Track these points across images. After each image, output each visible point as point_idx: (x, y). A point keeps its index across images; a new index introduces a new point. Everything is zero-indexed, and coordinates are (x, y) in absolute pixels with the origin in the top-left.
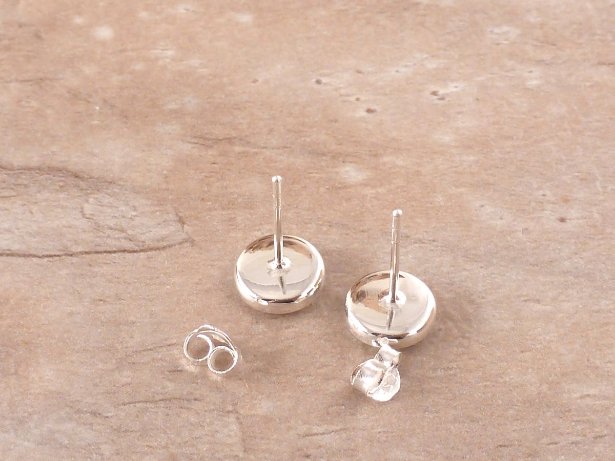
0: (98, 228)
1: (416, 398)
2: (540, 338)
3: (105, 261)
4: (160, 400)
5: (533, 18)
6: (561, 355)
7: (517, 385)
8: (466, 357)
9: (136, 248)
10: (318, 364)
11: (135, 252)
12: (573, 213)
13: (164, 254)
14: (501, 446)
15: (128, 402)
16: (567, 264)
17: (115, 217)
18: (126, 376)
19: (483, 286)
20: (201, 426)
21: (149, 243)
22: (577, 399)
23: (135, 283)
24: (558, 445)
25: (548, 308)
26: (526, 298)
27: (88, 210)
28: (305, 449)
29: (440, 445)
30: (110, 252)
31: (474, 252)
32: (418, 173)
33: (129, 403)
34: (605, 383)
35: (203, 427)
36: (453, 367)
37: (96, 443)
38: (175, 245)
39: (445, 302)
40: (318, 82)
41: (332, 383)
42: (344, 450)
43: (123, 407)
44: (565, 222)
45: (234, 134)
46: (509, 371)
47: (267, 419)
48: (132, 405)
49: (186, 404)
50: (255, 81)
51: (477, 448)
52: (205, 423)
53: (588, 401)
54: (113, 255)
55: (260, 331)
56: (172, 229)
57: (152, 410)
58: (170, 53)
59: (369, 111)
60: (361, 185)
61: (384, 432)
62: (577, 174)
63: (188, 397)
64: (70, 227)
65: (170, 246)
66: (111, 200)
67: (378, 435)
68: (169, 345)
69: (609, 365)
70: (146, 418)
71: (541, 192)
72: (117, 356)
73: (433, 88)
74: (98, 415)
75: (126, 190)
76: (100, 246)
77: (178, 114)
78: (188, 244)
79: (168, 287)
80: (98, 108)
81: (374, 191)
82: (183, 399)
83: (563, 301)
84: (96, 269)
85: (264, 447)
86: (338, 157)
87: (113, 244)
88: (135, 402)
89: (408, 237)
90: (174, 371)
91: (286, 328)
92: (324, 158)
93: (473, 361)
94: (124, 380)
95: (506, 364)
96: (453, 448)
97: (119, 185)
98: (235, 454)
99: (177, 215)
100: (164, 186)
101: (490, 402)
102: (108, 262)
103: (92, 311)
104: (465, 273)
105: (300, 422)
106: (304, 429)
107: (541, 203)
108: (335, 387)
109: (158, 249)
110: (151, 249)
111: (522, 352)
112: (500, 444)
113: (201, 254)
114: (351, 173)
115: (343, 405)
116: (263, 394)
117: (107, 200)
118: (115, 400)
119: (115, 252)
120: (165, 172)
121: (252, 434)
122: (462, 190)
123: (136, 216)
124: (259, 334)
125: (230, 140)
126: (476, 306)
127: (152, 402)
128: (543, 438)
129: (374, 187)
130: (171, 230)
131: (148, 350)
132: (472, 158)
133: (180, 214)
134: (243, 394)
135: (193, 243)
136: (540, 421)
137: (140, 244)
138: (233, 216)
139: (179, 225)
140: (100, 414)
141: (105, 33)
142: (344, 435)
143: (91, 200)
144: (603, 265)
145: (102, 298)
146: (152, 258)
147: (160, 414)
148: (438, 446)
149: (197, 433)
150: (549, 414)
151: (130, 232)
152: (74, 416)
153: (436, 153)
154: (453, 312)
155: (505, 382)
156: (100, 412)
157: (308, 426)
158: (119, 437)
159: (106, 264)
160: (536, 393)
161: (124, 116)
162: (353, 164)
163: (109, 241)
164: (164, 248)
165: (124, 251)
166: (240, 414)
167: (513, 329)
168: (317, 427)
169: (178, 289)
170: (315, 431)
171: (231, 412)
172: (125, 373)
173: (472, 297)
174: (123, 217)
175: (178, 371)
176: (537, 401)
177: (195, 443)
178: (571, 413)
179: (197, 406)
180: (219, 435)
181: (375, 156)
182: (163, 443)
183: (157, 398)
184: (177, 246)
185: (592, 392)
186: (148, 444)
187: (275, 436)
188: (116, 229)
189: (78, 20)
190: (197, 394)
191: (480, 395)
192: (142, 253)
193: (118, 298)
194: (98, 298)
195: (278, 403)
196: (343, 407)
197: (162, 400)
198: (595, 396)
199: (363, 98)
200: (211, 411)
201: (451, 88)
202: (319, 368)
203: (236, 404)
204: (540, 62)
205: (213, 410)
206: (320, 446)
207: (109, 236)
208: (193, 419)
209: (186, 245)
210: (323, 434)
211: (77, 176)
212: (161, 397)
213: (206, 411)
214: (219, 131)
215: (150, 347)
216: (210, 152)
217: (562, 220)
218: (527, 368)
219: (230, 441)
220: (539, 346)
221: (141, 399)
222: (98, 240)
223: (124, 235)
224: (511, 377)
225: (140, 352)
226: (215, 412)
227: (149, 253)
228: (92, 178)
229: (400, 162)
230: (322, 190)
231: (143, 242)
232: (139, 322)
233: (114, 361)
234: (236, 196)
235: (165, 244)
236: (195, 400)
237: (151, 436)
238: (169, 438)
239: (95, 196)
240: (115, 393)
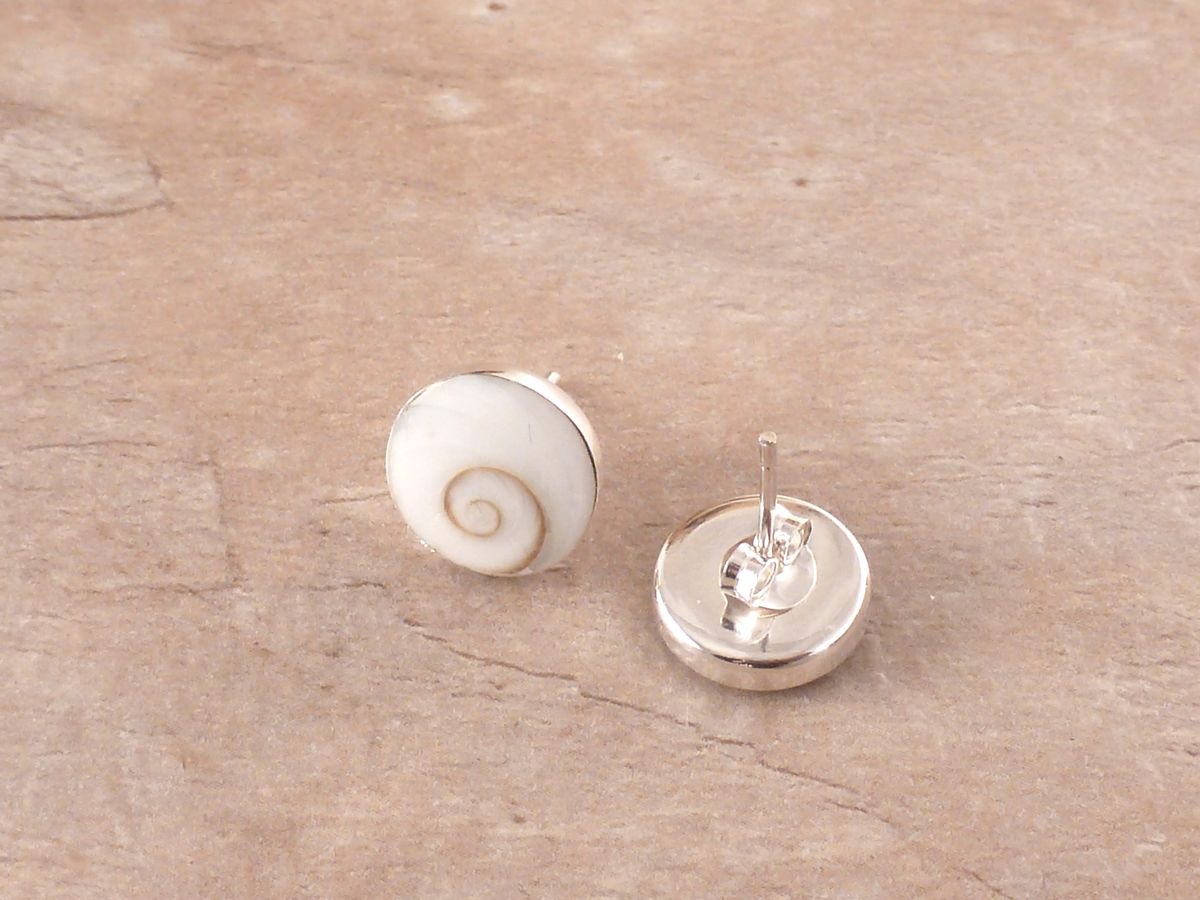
0: (15, 180)
2: (738, 363)
3: (23, 232)
4: (90, 444)
6: (768, 390)
7: (688, 433)
9: (76, 213)
10: (358, 394)
11: (72, 218)
12: (822, 173)
13: (120, 222)
14: (648, 525)
15: (36, 444)
16: (799, 251)
17: (44, 165)
18: (38, 406)
19: (651, 282)
20: (154, 483)
21: (97, 205)
22: (786, 457)
23: (68, 265)
25: (758, 318)
26: (723, 302)
28: (322, 522)
30: (30, 218)
31: (642, 229)
32: (564, 106)
33: (39, 447)
34: (838, 434)
35: (157, 485)
38: (141, 208)
42: (386, 525)
43: (28, 452)
44: (804, 185)
45: (259, 39)
46: (677, 412)
47: (264, 477)
48: (42, 450)
49: (132, 450)
52: (161, 480)
53: (805, 461)
54: (37, 222)
55: (269, 342)
56: (139, 184)
57: (76, 458)
60: (465, 122)
62: (835, 111)
63: (138, 440)
65: (133, 211)
66: (42, 138)
68: (115, 361)
69: (848, 407)
70: (64, 470)
71: (771, 139)
72: (26, 375)
75: (68, 123)
76: (15, 208)
78: (164, 209)
79: (123, 273)
81: (485, 132)
82: (128, 443)
83: (784, 308)
84: (6, 244)
85: (253, 517)
86: (436, 79)
87: (36, 206)
88: (48, 446)
89: (535, 203)
90: (119, 400)
92: (409, 78)
94: (33, 412)
97: (57, 115)
98: (204, 526)
99: (149, 163)
100: (132, 118)
101: (640, 459)
102: (27, 233)
104: (624, 261)
105: (318, 481)
106: (324, 492)
107: (769, 155)
109: (113, 215)
110: (100, 215)
111: (704, 384)
112: (648, 522)
113: (183, 224)
114: (451, 104)
116: (261, 438)
117: (36, 138)
118: (16, 441)
119: (39, 218)
120: (137, 97)
121: (236, 498)
122: (638, 132)
123: (81, 164)
124: (266, 348)
125: (251, 50)
126: (634, 312)
127: (76, 446)
129: (486, 126)
130: (136, 186)
131: (79, 367)
132: (659, 84)
133: (155, 162)
134: (228, 436)
135: (171, 206)
137: (84, 206)
138: (243, 166)
139: (151, 180)
143: (8, 138)
144: (860, 254)
145: (9, 288)
146: (99, 228)
147: (88, 463)
149: (148, 494)
150: (736, 479)
151: (69, 188)
153: (598, 74)
155: (669, 429)
157: (330, 487)
158: (16, 497)
159: (23, 235)
160: (719, 446)
161: (78, 9)
162: (455, 89)
163: (31, 201)
164: (122, 213)
165: (56, 217)
166: (220, 468)
167: (693, 348)
168: (345, 489)
169: (137, 276)
170: (342, 496)
171: (206, 463)
172: (37, 402)
173: (632, 298)
174: (59, 164)
175: (126, 400)
176: (718, 458)
177: (141, 509)
179: (151, 453)
180: (181, 498)
181: (495, 77)
182: (88, 507)
183: (86, 440)
184: (145, 211)
185: (814, 446)
186: (63, 508)
187: (274, 501)
188: (45, 184)
190: (153, 436)
192: (84, 221)
193: (37, 287)
195: (285, 452)
197: (94, 443)
198: (817, 453)
200: (175, 461)
202: (360, 401)
203: (216, 452)
205: (177, 461)
206: (349, 519)
207: (32, 194)
208: (142, 473)
209: (159, 209)
210: (355, 500)
212: (91, 439)
213: (164, 462)
214: (233, 35)
215: (81, 364)
216: (216, 67)
217: (801, 183)
218: (709, 409)
219: (198, 506)
220: (733, 376)
221: (59, 441)
222: (14, 199)
223: (58, 192)
224: (680, 421)
225: (65, 370)
226: (180, 463)
227: (97, 221)
228: (13, 103)
229: (536, 88)
230: (399, 128)
231: (88, 203)
232: (69, 325)
233: (20, 383)
234: (252, 135)
235: (124, 207)
236: (148, 444)
237: (69, 496)
238: (98, 500)
239: (15, 132)
240: (16, 431)
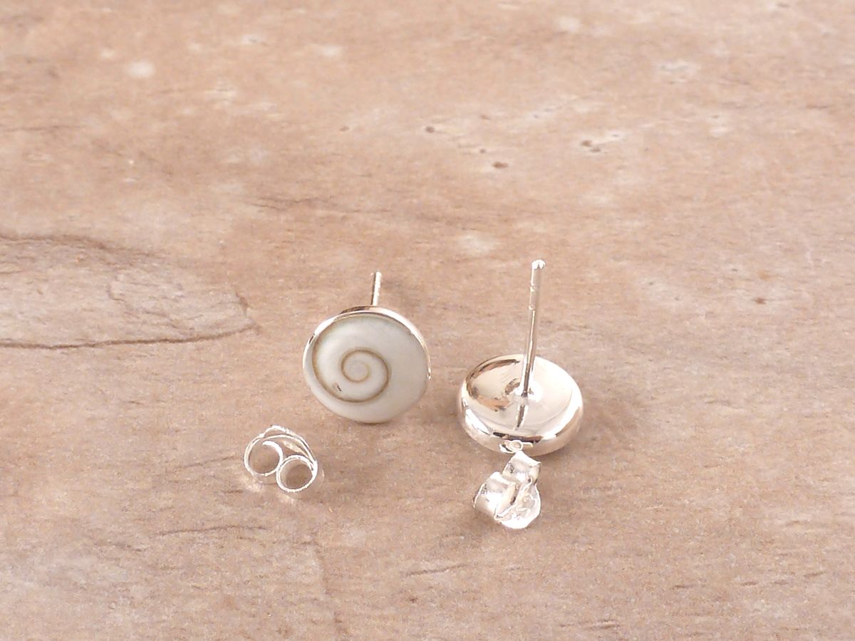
0: (129, 312)
1: (562, 526)
2: (731, 449)
3: (139, 353)
4: (212, 529)
5: (719, 51)
6: (759, 471)
7: (700, 508)
8: (629, 473)
9: (181, 337)
10: (427, 482)
11: (179, 341)
12: (776, 292)
13: (218, 343)
14: (678, 587)
15: (167, 530)
16: (767, 355)
17: (152, 298)
18: (165, 498)
19: (653, 384)
20: (267, 561)
21: (199, 330)
22: (781, 526)
23: (180, 380)
24: (756, 586)
25: (742, 411)
26: (712, 399)
27: (117, 288)
28: (410, 591)
29: (594, 585)
30: (146, 342)
31: (639, 341)
32: (564, 243)
33: (170, 532)
34: (821, 507)
35: (271, 563)
36: (611, 487)
37: (124, 583)
38: (234, 333)
39: (601, 405)
40: (430, 130)
41: (447, 507)
42: (463, 592)
43: (161, 537)
44: (764, 303)
45: (315, 194)
46: (688, 491)
47: (358, 554)
48: (173, 535)
49: (247, 534)
50: (344, 129)
51: (645, 589)
52: (273, 558)
53: (798, 529)
54: (151, 345)
55: (350, 440)
56: (231, 312)
57: (201, 541)
58: (230, 94)
59: (498, 165)
60: (486, 257)
61: (518, 569)
62: (778, 244)
63: (251, 525)
64: (92, 310)
65: (227, 334)
66: (148, 276)
67: (509, 573)
68: (225, 459)
69: (826, 483)
70: (192, 552)
71: (732, 266)
72: (154, 472)
73: (585, 137)
74: (126, 548)
75: (169, 264)
76: (132, 333)
77: (241, 170)
78: (252, 332)
79: (225, 385)
80: (131, 162)
81: (504, 265)
82: (243, 527)
83: (761, 403)
84: (127, 363)
85: (353, 588)
86: (456, 223)
87: (151, 332)
88: (178, 531)
89: (550, 322)
90: (232, 492)
91: (384, 437)
92: (437, 224)
93: (639, 478)
94: (162, 504)
95: (683, 482)
96: (612, 589)
97: (159, 258)
98: (313, 596)
99: (237, 295)
100: (220, 259)
101: (663, 531)
102: (145, 354)
103: (121, 416)
104: (628, 368)
105: (402, 556)
106: (408, 565)
107: (731, 279)
108: (451, 511)
109: (212, 338)
110: (202, 338)
111: (706, 467)
112: (677, 584)
113: (270, 344)
114: (474, 243)
115: (461, 535)
116: (352, 521)
117: (144, 276)
118: (151, 528)
119: (153, 342)
120: (222, 242)
121: (337, 573)
122: (624, 263)
123: (182, 296)
124: (348, 445)
125: (309, 202)
126: (642, 409)
127: (200, 531)
128: (735, 577)
129: (504, 260)
130: (229, 314)
131: (196, 465)
132: (637, 224)
133: (242, 294)
134: (325, 521)
135: (258, 330)
136: (732, 555)
137: (188, 331)
138: (314, 296)
139: (240, 308)
140: (129, 546)
141: (142, 69)
142: (463, 573)
143: (121, 277)
144: (816, 358)
145: (133, 400)
146: (202, 348)
147: (212, 546)
148: (591, 587)
149: (263, 570)
150: (743, 546)
151: (173, 317)
152: (94, 549)
153: (588, 217)
154: (612, 417)
155: (684, 506)
156: (129, 544)
157: (413, 561)
158: (155, 576)
159: (141, 356)
160: (726, 519)
161: (168, 172)
162: (476, 232)
163: (145, 328)
164: (219, 336)
165: (166, 340)
166: (321, 546)
167: (694, 438)
168: (426, 562)
169: (238, 388)
170: (424, 568)
171: (309, 543)
172: (164, 495)
173: (639, 398)
174: (165, 298)
175: (237, 492)
176: (727, 529)
177: (259, 583)
178: (774, 545)
179: (261, 535)
180: (291, 573)
181: (506, 221)
182: (215, 583)
183: (208, 526)
184: (237, 334)
185: (802, 517)
186: (195, 584)
187: (369, 574)
188: (154, 313)
189: (107, 54)
190: (263, 521)
191: (649, 521)
192: (189, 343)
193: (156, 399)
194: (128, 399)
195: (373, 532)
196: (462, 538)
197: (215, 528)
198: (806, 523)
199: (489, 150)
200: (282, 542)
201: (609, 137)
202: (429, 488)
203: (316, 534)
204: (729, 105)
205: (284, 541)
206: (431, 587)
207: (144, 322)
208: (257, 552)
209: (248, 333)
210: (435, 571)
211: (102, 247)
212: (212, 525)
213: (274, 543)
214: (294, 191)
215: (198, 462)
216: (283, 217)
217: (760, 301)
218: (714, 488)
219: (307, 580)
220: (729, 460)
221: (186, 527)
222: (131, 326)
223: (166, 320)
224: (691, 499)
225: (186, 467)
226: (287, 543)
227: (199, 343)
228: (123, 249)
229: (540, 229)
230: (434, 263)
231: (191, 329)
232: (185, 430)
233: (150, 479)
234: (317, 271)
235: (221, 331)
236: (260, 528)
237: (199, 574)
238: (223, 577)
239: (127, 271)
240: (149, 519)
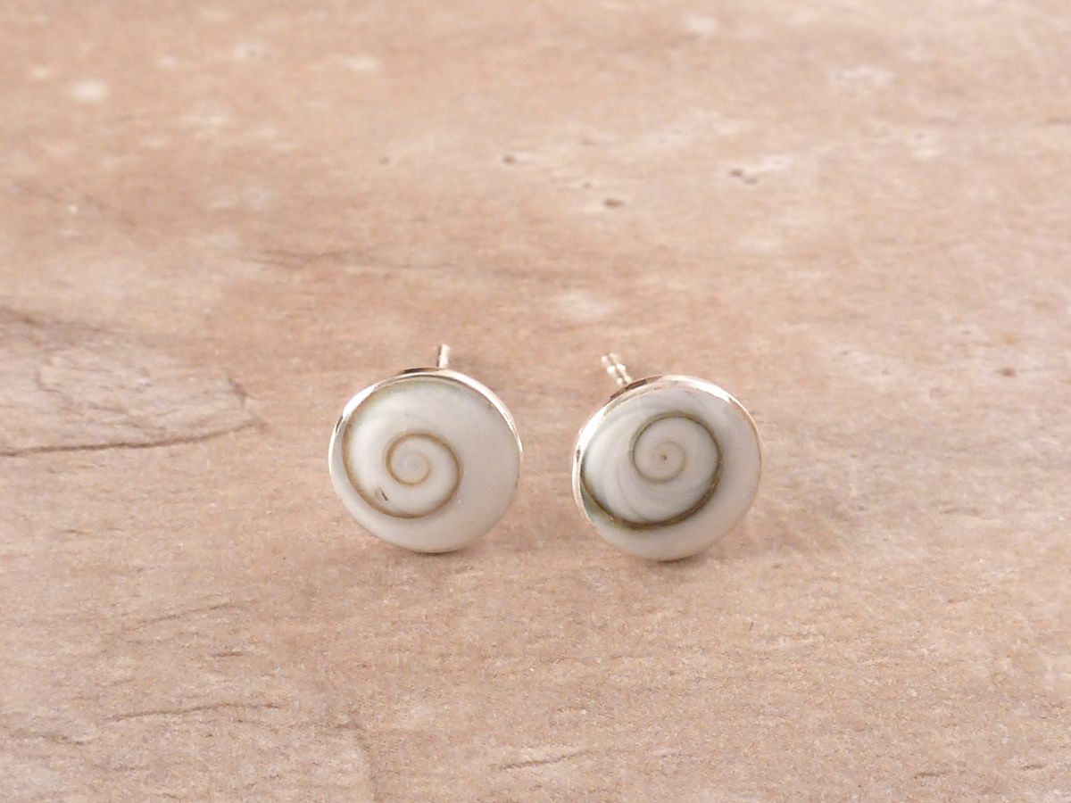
0: (68, 407)
1: (737, 691)
2: (984, 576)
3: (84, 463)
4: (194, 709)
5: (916, 54)
6: (1031, 604)
7: (946, 661)
8: (835, 613)
9: (147, 440)
10: (526, 634)
11: (144, 446)
12: (1029, 362)
13: (203, 447)
14: (923, 775)
15: (124, 713)
16: (1026, 446)
17: (104, 388)
18: (122, 666)
19: (860, 488)
20: (282, 754)
21: (173, 430)
23: (144, 499)
24: (1043, 770)
25: (997, 523)
26: (949, 507)
27: (49, 375)
28: (506, 792)
29: (793, 775)
30: (92, 448)
31: (835, 430)
32: (713, 302)
33: (129, 716)
35: (287, 757)
36: (809, 633)
37: (55, 793)
38: (226, 432)
39: (785, 519)
40: (509, 160)
41: (558, 669)
42: (591, 792)
43: (114, 723)
44: (1013, 376)
45: (344, 245)
46: (926, 637)
47: (423, 739)
48: (134, 719)
49: (249, 714)
50: (385, 161)
51: (872, 779)
52: (291, 750)
54: (101, 452)
55: (405, 577)
56: (222, 405)
57: (177, 728)
58: (218, 120)
59: (611, 203)
60: (601, 323)
61: (673, 755)
62: (1027, 297)
63: (255, 702)
64: (11, 407)
65: (217, 435)
66: (97, 358)
67: (661, 762)
68: (215, 608)
70: (163, 743)
71: (961, 328)
72: (103, 630)
73: (734, 165)
74: (60, 740)
75: (128, 342)
76: (72, 437)
77: (236, 216)
78: (254, 430)
79: (212, 505)
80: (73, 209)
81: (627, 333)
82: (243, 706)
83: (1025, 510)
84: (64, 478)
85: (417, 790)
86: (553, 280)
88: (141, 714)
90: (225, 655)
91: (458, 572)
92: (526, 281)
93: (850, 620)
94: (117, 674)
95: (918, 624)
96: (821, 781)
97: (113, 334)
99: (230, 381)
100: (204, 334)
101: (892, 694)
102: (90, 464)
103: (54, 550)
104: (820, 466)
105: (493, 741)
106: (504, 753)
107: (964, 345)
108: (564, 675)
109: (192, 439)
110: (177, 441)
111: (950, 601)
112: (922, 770)
113: (280, 446)
114: (578, 305)
115: (583, 708)
116: (412, 691)
117: (89, 359)
118: (98, 711)
119: (102, 447)
120: (207, 311)
121: (391, 767)
122: (804, 327)
123: (148, 385)
124: (403, 584)
125: (337, 256)
126: (847, 523)
127: (176, 713)
128: (1011, 758)
129: (625, 327)
130: (219, 407)
131: (169, 617)
133: (238, 380)
134: (370, 692)
135: (263, 428)
136: (1002, 726)
137: (156, 432)
138: (345, 381)
139: (235, 399)
140: (65, 738)
141: (91, 91)
142: (588, 764)
143: (57, 360)
145: (73, 528)
146: (179, 455)
147: (194, 734)
148: (789, 778)
149: (276, 768)
150: (1019, 712)
151: (134, 412)
152: (9, 742)
153: (745, 268)
154: (802, 535)
155: (922, 657)
156: (65, 735)
157: (510, 748)
158: (104, 780)
159: (85, 467)
160: (988, 674)
161: (127, 222)
162: (582, 290)
163: (91, 429)
164: (205, 438)
165: (122, 445)
166: (365, 731)
167: (929, 562)
168: (530, 749)
169: (231, 508)
170: (526, 758)
171: (346, 726)
172: (120, 661)
173: (840, 508)
174: (122, 387)
175: (233, 654)
176: (990, 689)
177: (270, 787)
178: (1064, 711)
179: (273, 717)
180: (320, 771)
181: (626, 275)
182: (200, 788)
183: (188, 705)
184: (232, 435)
186: (168, 791)
187: (440, 769)
188: (106, 409)
189: (40, 73)
190: (273, 695)
191: (870, 681)
192: (158, 448)
193: (110, 526)
194: (66, 527)
195: (446, 707)
196: (584, 712)
197: (199, 708)
199: (596, 183)
201: (769, 165)
202: (530, 642)
203: (356, 712)
204: (935, 122)
205: (308, 725)
206: (539, 786)
207: (91, 421)
208: (265, 742)
209: (248, 432)
210: (545, 762)
211: (29, 321)
212: (195, 703)
213: (291, 727)
214: (314, 242)
215: (172, 613)
216: (297, 277)
217: (1008, 373)
218: (965, 630)
219: (344, 781)
220: (983, 591)
221: (153, 707)
222: (70, 427)
223: (123, 417)
224: (932, 647)
225: (153, 621)
226: (313, 728)
227: (174, 447)
228: (59, 323)
229: (675, 284)
230: (523, 333)
231: (161, 428)
232: (152, 568)
233: (98, 640)
234: (349, 346)
235: (206, 431)
236: (270, 706)
237: (174, 776)
238: (212, 780)
239: (65, 353)
240: (98, 697)
